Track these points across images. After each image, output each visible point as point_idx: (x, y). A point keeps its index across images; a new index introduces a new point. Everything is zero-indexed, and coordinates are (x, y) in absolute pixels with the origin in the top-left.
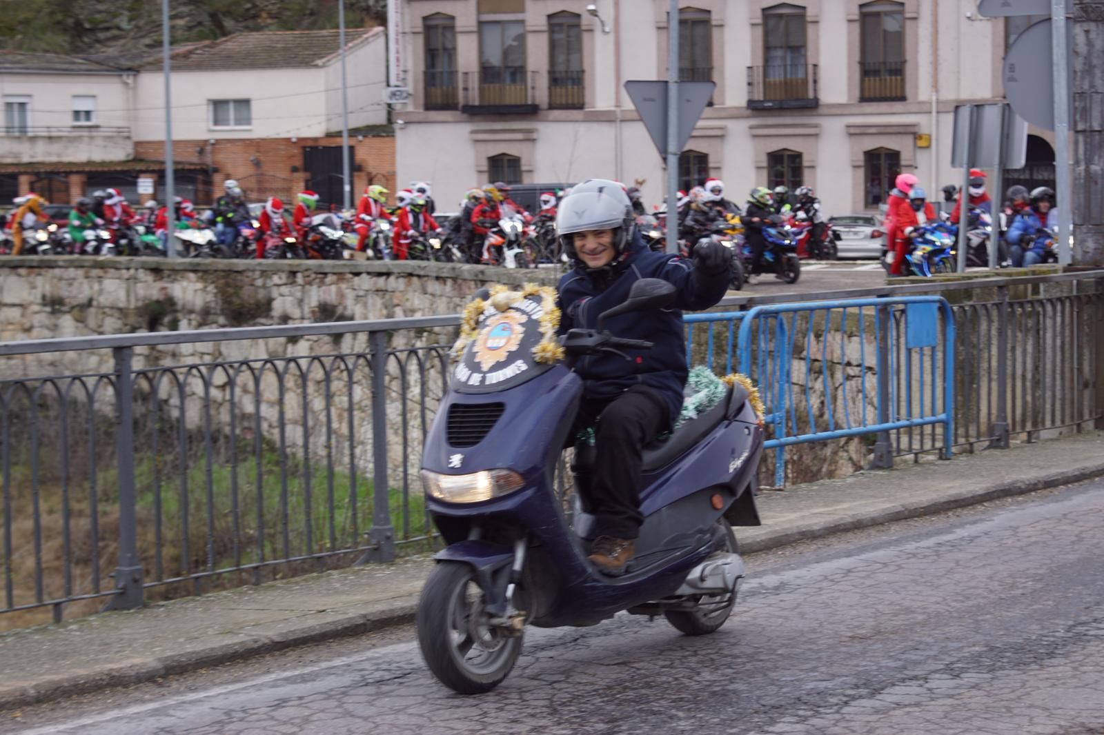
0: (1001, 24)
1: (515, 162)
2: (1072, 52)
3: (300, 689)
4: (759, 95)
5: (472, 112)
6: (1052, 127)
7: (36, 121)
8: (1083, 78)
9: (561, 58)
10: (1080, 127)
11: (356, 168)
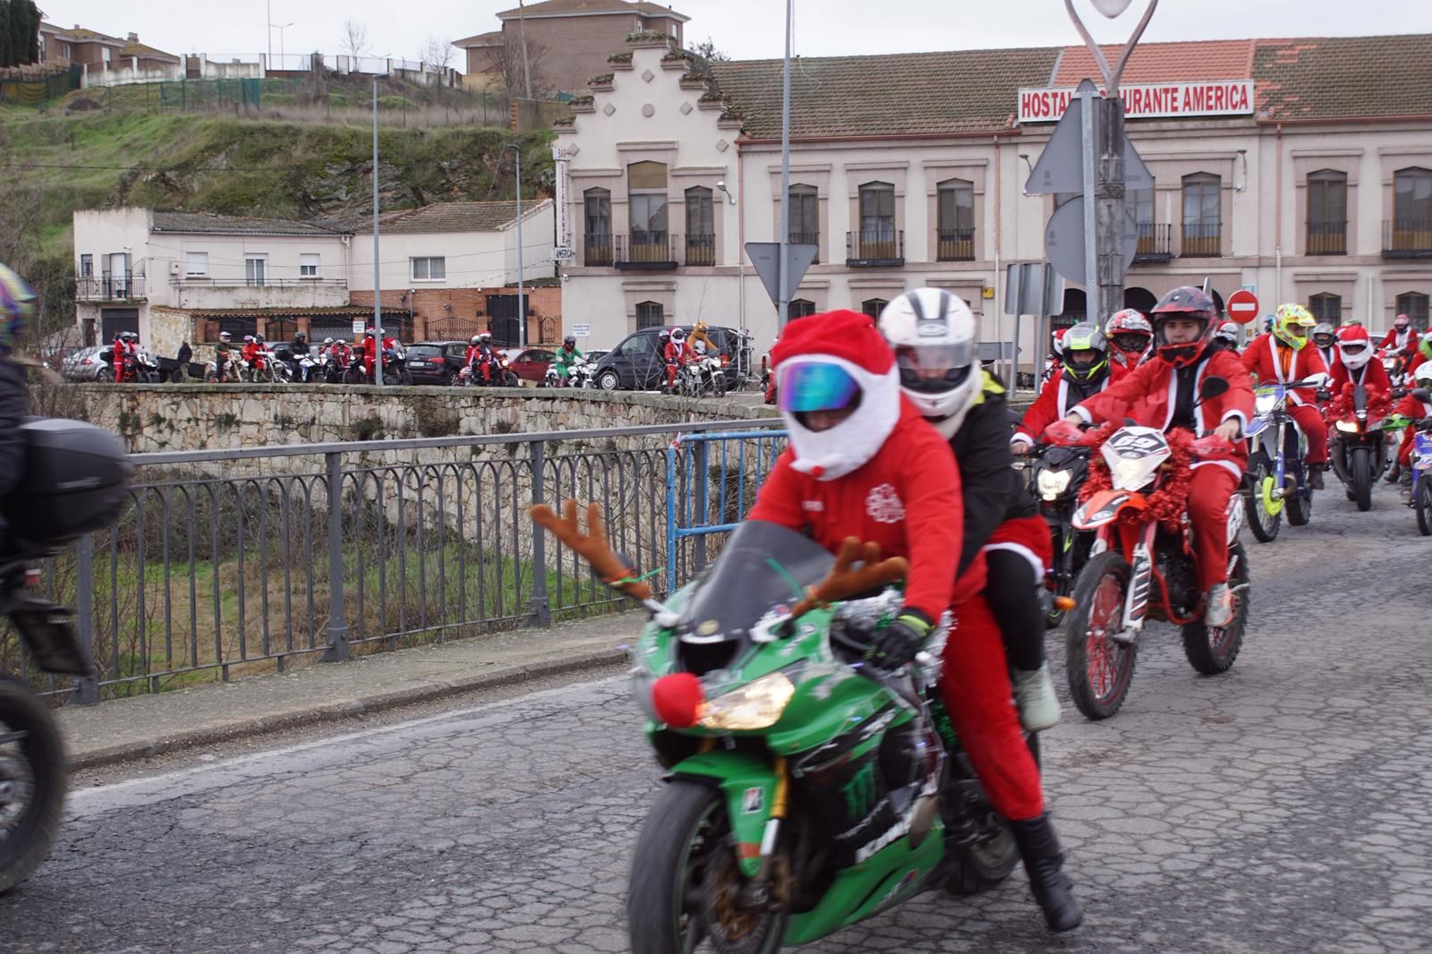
0: (1050, 199)
1: (658, 308)
2: (1099, 223)
4: (856, 256)
5: (623, 268)
6: (1085, 281)
7: (271, 274)
8: (1106, 243)
9: (696, 224)
10: (1104, 282)
11: (529, 313)
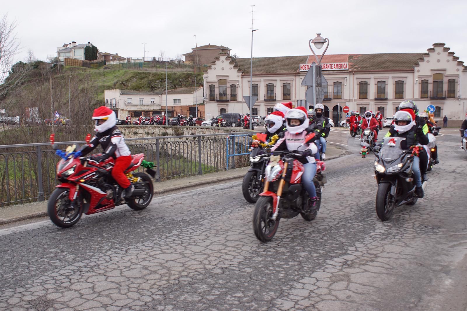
0: (306, 87)
1: (225, 110)
2: (316, 92)
3: (186, 195)
4: (266, 99)
5: (218, 101)
6: (313, 104)
7: (145, 103)
8: (318, 96)
9: (233, 92)
11: (198, 110)
